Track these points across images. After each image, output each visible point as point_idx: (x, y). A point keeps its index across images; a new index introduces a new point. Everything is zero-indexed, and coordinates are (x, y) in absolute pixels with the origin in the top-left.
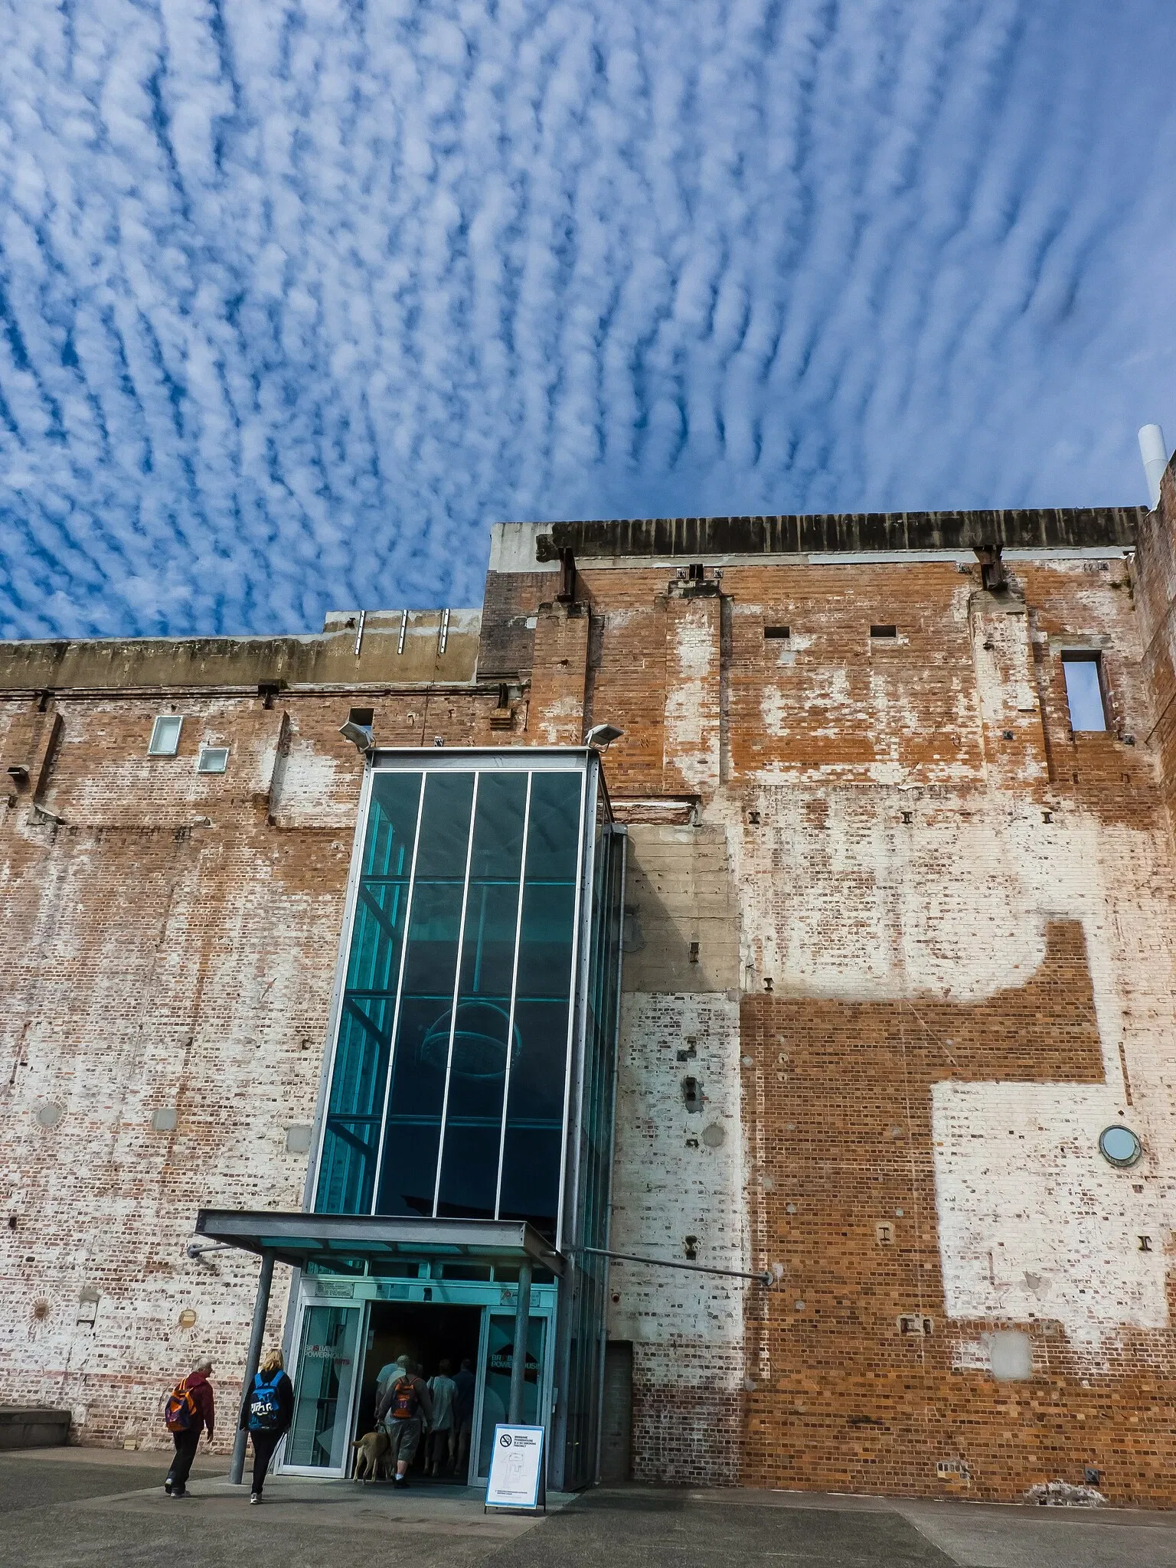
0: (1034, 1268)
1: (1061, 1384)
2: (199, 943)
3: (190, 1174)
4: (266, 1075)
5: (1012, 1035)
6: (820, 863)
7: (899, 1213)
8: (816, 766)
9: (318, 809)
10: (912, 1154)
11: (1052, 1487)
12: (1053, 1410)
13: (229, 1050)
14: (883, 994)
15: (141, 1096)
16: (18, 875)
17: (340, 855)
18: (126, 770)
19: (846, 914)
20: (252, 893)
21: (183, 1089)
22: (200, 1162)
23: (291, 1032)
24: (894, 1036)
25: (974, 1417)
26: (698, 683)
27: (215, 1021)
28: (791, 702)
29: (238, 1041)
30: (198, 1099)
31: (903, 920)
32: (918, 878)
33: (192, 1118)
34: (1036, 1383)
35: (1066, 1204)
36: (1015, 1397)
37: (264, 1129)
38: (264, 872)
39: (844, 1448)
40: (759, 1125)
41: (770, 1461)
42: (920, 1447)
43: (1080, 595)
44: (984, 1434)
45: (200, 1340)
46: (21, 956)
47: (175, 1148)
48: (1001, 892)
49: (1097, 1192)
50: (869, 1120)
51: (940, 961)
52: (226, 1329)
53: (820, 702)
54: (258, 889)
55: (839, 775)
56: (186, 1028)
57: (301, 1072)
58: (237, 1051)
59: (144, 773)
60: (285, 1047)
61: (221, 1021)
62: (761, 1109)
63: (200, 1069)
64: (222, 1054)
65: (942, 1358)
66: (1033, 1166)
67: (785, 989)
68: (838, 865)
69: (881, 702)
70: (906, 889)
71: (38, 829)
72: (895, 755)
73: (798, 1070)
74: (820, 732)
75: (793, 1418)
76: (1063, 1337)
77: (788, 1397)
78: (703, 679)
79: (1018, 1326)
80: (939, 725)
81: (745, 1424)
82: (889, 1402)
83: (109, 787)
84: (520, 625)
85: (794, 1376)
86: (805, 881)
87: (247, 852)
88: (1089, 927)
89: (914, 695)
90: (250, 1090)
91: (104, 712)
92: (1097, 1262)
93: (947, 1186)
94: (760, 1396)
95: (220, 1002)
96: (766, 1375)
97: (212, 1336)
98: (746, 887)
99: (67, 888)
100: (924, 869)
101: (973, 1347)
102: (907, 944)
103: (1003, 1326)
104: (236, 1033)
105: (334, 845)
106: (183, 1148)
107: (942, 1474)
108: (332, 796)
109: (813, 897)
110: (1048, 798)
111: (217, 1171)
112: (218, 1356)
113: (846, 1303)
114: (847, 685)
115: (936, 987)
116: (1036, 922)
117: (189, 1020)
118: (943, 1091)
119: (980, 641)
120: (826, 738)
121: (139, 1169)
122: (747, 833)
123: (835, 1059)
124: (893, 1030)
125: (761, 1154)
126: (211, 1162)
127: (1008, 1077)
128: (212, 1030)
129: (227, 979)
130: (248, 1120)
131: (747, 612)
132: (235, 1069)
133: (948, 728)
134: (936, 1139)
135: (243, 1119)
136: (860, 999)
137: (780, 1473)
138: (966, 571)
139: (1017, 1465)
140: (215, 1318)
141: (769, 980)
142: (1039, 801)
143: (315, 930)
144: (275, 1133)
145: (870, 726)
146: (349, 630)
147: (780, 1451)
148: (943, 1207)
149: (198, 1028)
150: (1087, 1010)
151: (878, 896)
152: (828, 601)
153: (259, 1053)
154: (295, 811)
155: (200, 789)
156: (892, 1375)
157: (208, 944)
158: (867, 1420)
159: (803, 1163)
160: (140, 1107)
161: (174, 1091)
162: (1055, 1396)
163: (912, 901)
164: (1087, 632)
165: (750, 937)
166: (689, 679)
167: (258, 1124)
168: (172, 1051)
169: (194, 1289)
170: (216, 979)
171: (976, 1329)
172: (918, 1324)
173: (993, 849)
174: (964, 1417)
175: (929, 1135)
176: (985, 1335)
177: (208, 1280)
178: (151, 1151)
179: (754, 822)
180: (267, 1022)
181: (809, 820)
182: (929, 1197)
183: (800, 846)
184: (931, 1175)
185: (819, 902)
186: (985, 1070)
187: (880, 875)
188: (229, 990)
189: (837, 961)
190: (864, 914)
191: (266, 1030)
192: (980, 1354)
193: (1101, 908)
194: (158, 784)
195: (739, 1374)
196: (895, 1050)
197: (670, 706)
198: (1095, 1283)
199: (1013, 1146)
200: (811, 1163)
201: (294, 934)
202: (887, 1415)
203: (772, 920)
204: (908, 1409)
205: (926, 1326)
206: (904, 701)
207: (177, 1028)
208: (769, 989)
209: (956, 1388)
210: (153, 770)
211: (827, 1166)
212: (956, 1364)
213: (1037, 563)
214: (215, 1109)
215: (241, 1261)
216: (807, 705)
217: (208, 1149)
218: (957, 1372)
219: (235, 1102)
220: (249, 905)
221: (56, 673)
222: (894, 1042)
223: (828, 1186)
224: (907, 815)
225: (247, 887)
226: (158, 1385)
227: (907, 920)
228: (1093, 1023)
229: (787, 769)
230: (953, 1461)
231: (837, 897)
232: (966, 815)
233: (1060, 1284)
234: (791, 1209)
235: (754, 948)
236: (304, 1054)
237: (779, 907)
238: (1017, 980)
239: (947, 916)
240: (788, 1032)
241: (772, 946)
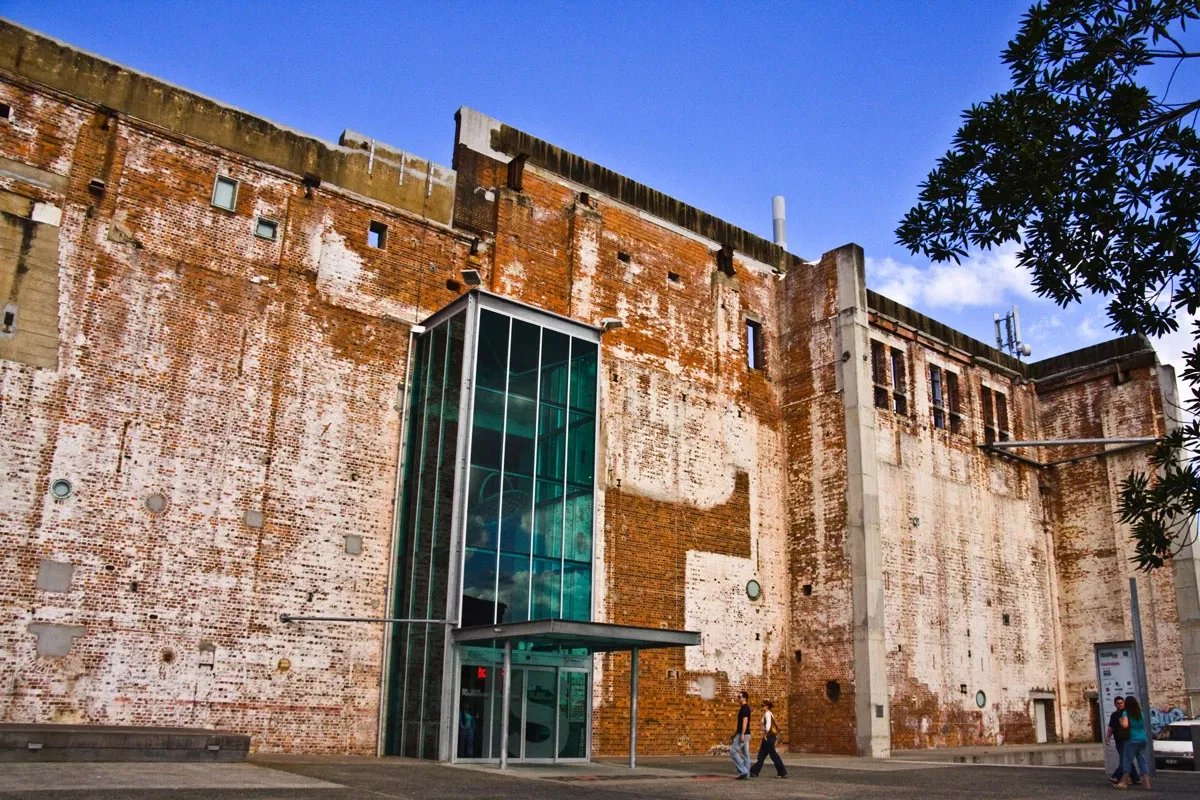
0: (719, 647)
1: (724, 701)
2: (271, 383)
3: (277, 562)
4: (328, 496)
5: (719, 529)
6: (645, 413)
7: (670, 617)
8: (641, 352)
9: (350, 295)
10: (677, 587)
11: (718, 746)
12: (721, 713)
13: (299, 472)
14: (670, 498)
15: (233, 498)
16: (104, 285)
17: (372, 338)
18: (190, 212)
19: (655, 449)
20: (309, 351)
21: (266, 497)
22: (283, 553)
23: (344, 466)
24: (672, 523)
25: (693, 717)
26: (589, 278)
27: (288, 449)
28: (632, 308)
29: (306, 467)
30: (278, 506)
31: (680, 458)
32: (687, 435)
33: (275, 521)
34: (716, 701)
35: (733, 617)
36: (708, 708)
37: (329, 535)
38: (318, 337)
39: (643, 734)
40: (612, 565)
41: (612, 742)
42: (673, 732)
43: (756, 288)
44: (696, 725)
45: (294, 679)
46: (115, 360)
47: (264, 541)
48: (719, 451)
49: (744, 612)
50: (660, 567)
51: (693, 484)
52: (312, 672)
53: (645, 312)
54: (314, 350)
55: (652, 362)
56: (264, 450)
57: (352, 497)
58: (308, 475)
59: (208, 222)
60: (340, 477)
61: (292, 449)
62: (613, 555)
63: (279, 484)
64: (295, 475)
65: (683, 689)
66: (722, 597)
67: (626, 487)
68: (653, 418)
69: (673, 323)
70: (681, 440)
71: (120, 247)
72: (677, 358)
73: (631, 536)
74: (644, 332)
75: (623, 721)
76: (727, 680)
77: (620, 710)
78: (592, 277)
79: (711, 674)
80: (697, 346)
81: (601, 725)
82: (661, 712)
83: (178, 224)
84: (481, 195)
85: (623, 700)
86: (638, 424)
87: (303, 317)
88: (751, 478)
89: (687, 323)
90: (317, 505)
91: (166, 151)
92: (741, 645)
93: (689, 605)
94: (608, 710)
95: (289, 434)
96: (611, 699)
97: (303, 676)
98: (611, 421)
99: (152, 310)
100: (689, 430)
101: (695, 685)
102: (680, 471)
103: (706, 674)
104: (304, 460)
105: (368, 328)
106: (269, 542)
107: (679, 744)
108: (360, 286)
109: (641, 434)
110: (741, 403)
111: (297, 562)
112: (308, 690)
113: (646, 663)
114: (658, 305)
115: (691, 498)
116: (731, 471)
117: (266, 444)
118: (691, 554)
119: (720, 302)
120: (647, 337)
121: (237, 554)
122: (612, 387)
123: (647, 531)
124: (672, 519)
125: (613, 581)
126: (292, 554)
127: (716, 551)
128: (286, 454)
129: (294, 417)
130: (317, 527)
131: (610, 238)
132: (304, 487)
133: (700, 349)
134: (686, 580)
135: (313, 526)
136: (660, 499)
137: (616, 747)
138: (712, 253)
139: (707, 737)
140: (303, 664)
141: (619, 480)
142: (737, 404)
143: (357, 392)
144: (337, 539)
145: (666, 336)
146: (362, 151)
147: (616, 737)
148: (687, 615)
149: (274, 452)
150: (746, 523)
151: (670, 441)
152: (650, 247)
153: (321, 478)
154: (332, 291)
155: (257, 250)
156: (663, 698)
157: (277, 386)
158: (652, 720)
159: (631, 588)
160: (232, 506)
161: (259, 498)
162: (722, 706)
163: (684, 448)
164: (757, 311)
165: (611, 452)
166: (585, 275)
167: (324, 531)
168: (254, 466)
169: (286, 644)
170: (286, 415)
171: (696, 676)
172: (674, 674)
173: (717, 425)
174: (689, 717)
175: (683, 578)
176: (699, 679)
177: (297, 639)
178: (245, 542)
179: (616, 380)
180: (326, 456)
181: (641, 387)
182: (682, 610)
183: (636, 403)
184: (683, 598)
185: (643, 439)
186: (708, 546)
187: (671, 428)
188: (296, 426)
189: (651, 475)
190: (663, 450)
191: (326, 462)
192: (698, 687)
193: (757, 469)
194: (220, 235)
195: (600, 699)
196: (672, 530)
197: (575, 291)
198: (740, 655)
199: (717, 588)
200: (634, 588)
201: (342, 392)
202: (660, 718)
203: (621, 444)
204: (669, 714)
205: (678, 674)
206: (682, 325)
207: (258, 449)
208: (619, 485)
209: (687, 704)
210: (215, 221)
211: (641, 590)
212: (688, 693)
213: (740, 262)
214: (292, 515)
215: (319, 627)
216: (639, 312)
217: (289, 545)
218: (688, 696)
219: (307, 512)
220: (307, 361)
222: (672, 526)
223: (641, 602)
224: (684, 396)
225: (306, 346)
226: (267, 710)
227: (682, 458)
228: (749, 527)
229: (628, 350)
230: (683, 738)
231: (651, 437)
232: (708, 403)
233: (727, 655)
234: (625, 612)
235: (612, 460)
236: (354, 484)
237: (625, 436)
238: (722, 500)
239: (698, 459)
240: (627, 513)
241: (620, 460)
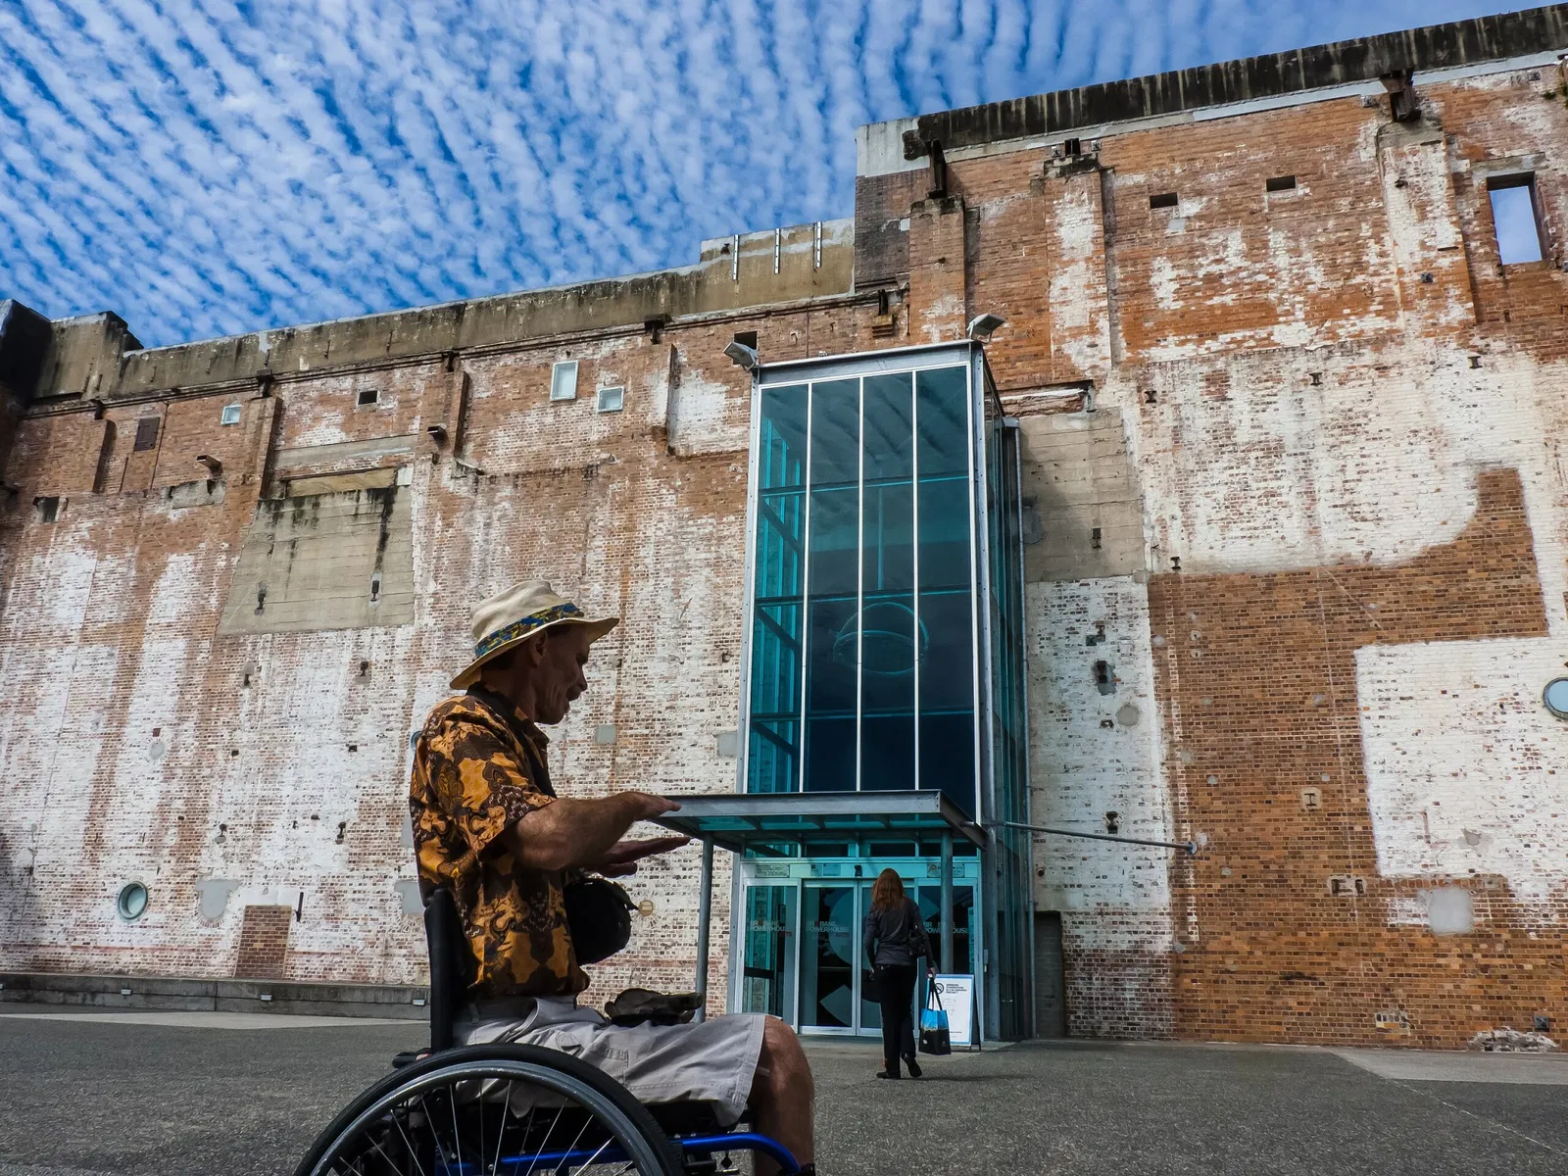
0: (1473, 825)
1: (1506, 936)
2: (618, 572)
3: (634, 782)
4: (692, 689)
5: (1441, 594)
6: (1223, 437)
7: (1325, 778)
8: (1214, 336)
9: (714, 436)
10: (1337, 720)
11: (1498, 1034)
12: (1498, 961)
13: (656, 668)
14: (1298, 564)
15: (582, 715)
16: (449, 525)
17: (738, 477)
18: (532, 418)
19: (1254, 485)
20: (661, 521)
21: (619, 706)
22: (641, 770)
23: (710, 647)
24: (1311, 605)
25: (1412, 971)
26: (1083, 265)
27: (641, 643)
28: (1183, 272)
29: (664, 659)
30: (633, 714)
31: (1317, 486)
32: (1331, 441)
33: (630, 732)
34: (1479, 936)
35: (1507, 759)
36: (1456, 951)
37: (695, 737)
38: (670, 500)
39: (1278, 1003)
40: (1174, 703)
41: (1202, 1016)
42: (1357, 1000)
43: (1507, 112)
44: (1424, 985)
45: (659, 926)
46: (462, 598)
47: (618, 759)
48: (1425, 447)
49: (1540, 746)
50: (1289, 690)
51: (1360, 525)
52: (680, 916)
53: (1215, 269)
54: (666, 517)
55: (1240, 343)
56: (615, 651)
57: (724, 683)
58: (663, 668)
59: (549, 420)
60: (707, 662)
61: (646, 643)
62: (1175, 686)
63: (631, 688)
64: (650, 672)
65: (1376, 916)
66: (1467, 724)
67: (1194, 566)
68: (1243, 436)
69: (1282, 261)
70: (1318, 454)
71: (461, 482)
72: (1300, 315)
73: (1212, 646)
74: (1216, 300)
75: (1225, 976)
76: (1508, 892)
77: (1219, 958)
78: (1088, 259)
79: (1457, 882)
80: (1348, 277)
81: (1176, 984)
82: (1323, 959)
83: (520, 436)
84: (894, 227)
85: (1225, 938)
86: (1210, 455)
87: (651, 483)
88: (1526, 474)
89: (1319, 247)
90: (679, 703)
91: (505, 365)
92: (1543, 816)
93: (1375, 749)
94: (1190, 957)
95: (642, 624)
96: (1194, 937)
97: (668, 921)
98: (1148, 470)
99: (494, 533)
100: (1337, 431)
101: (1409, 904)
102: (1322, 509)
103: (1441, 883)
104: (661, 652)
105: (732, 468)
106: (624, 759)
107: (1380, 1024)
108: (726, 421)
109: (1218, 471)
110: (1476, 341)
111: (657, 777)
112: (677, 939)
113: (1273, 867)
114: (1244, 246)
115: (1356, 552)
116: (1465, 474)
117: (617, 644)
118: (1368, 658)
119: (1391, 178)
120: (1223, 306)
121: (588, 779)
122: (1144, 412)
123: (1249, 632)
124: (1311, 598)
125: (1178, 730)
126: (651, 769)
127: (1439, 637)
128: (639, 650)
129: (646, 603)
130: (681, 730)
131: (1130, 183)
132: (663, 685)
133: (1359, 279)
134: (1362, 703)
135: (676, 730)
136: (1274, 569)
137: (1214, 1026)
138: (1372, 104)
139: (1460, 1013)
140: (671, 906)
141: (1176, 559)
142: (1464, 345)
143: (722, 550)
144: (706, 741)
145: (1271, 288)
146: (725, 257)
147: (1213, 1006)
148: (1371, 770)
149: (625, 650)
150: (1526, 562)
151: (1288, 463)
152: (1218, 159)
153: (683, 669)
154: (692, 439)
155: (603, 428)
156: (1325, 933)
157: (625, 573)
158: (1300, 976)
159: (1222, 736)
160: (582, 725)
161: (611, 709)
162: (1499, 948)
163: (1325, 465)
164: (1516, 153)
165: (1154, 517)
166: (1073, 261)
167: (689, 733)
168: (604, 674)
169: (647, 881)
170: (637, 604)
171: (1412, 887)
172: (1350, 884)
173: (1415, 402)
174: (1403, 970)
175: (1354, 700)
176: (1422, 893)
177: (660, 874)
178: (597, 763)
179: (1151, 400)
180: (687, 640)
181: (1210, 393)
182: (1357, 761)
183: (1201, 422)
184: (1357, 740)
185: (1225, 477)
186: (1414, 632)
187: (1290, 442)
188: (650, 613)
189: (1247, 533)
190: (1274, 484)
191: (688, 647)
192: (1420, 910)
193: (1540, 454)
194: (562, 429)
195: (1168, 938)
196: (1314, 619)
197: (1055, 291)
198: (1541, 837)
199: (1446, 705)
200: (1231, 736)
201: (703, 556)
202: (1319, 971)
203: (1175, 498)
204: (1342, 965)
205: (1358, 885)
206: (1307, 256)
207: (607, 652)
208: (1176, 568)
209: (1392, 943)
210: (557, 415)
211: (1248, 738)
212: (1391, 921)
213: (1455, 84)
214: (649, 722)
215: (688, 856)
216: (1201, 273)
217: (647, 758)
218: (1393, 928)
219: (667, 715)
220: (659, 533)
221: (458, 334)
222: (1311, 611)
223: (1249, 757)
224: (1316, 376)
225: (656, 516)
226: (627, 966)
227: (1321, 485)
228: (1534, 574)
229: (1183, 343)
230: (1392, 1012)
231: (1243, 469)
232: (1382, 369)
233: (1502, 840)
234: (1212, 781)
235: (1158, 529)
236: (725, 666)
237: (1182, 485)
238: (1445, 537)
239: (1365, 477)
240: (1199, 609)
241: (1177, 524)
